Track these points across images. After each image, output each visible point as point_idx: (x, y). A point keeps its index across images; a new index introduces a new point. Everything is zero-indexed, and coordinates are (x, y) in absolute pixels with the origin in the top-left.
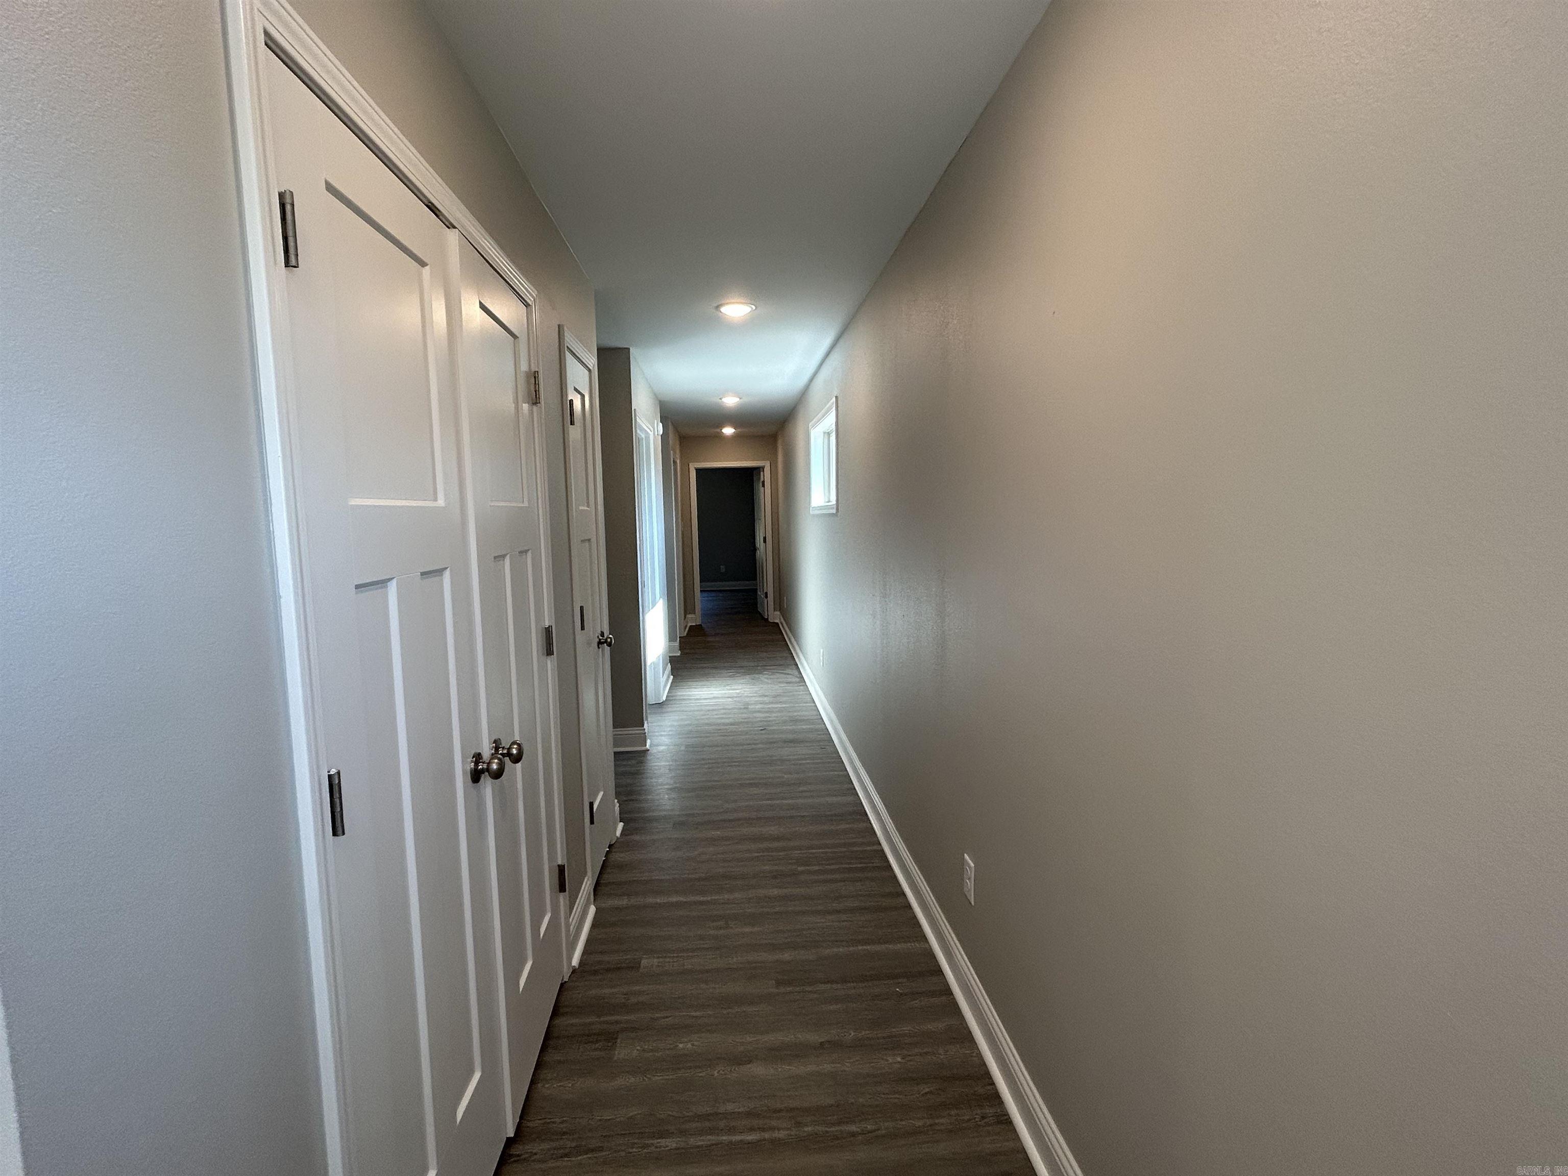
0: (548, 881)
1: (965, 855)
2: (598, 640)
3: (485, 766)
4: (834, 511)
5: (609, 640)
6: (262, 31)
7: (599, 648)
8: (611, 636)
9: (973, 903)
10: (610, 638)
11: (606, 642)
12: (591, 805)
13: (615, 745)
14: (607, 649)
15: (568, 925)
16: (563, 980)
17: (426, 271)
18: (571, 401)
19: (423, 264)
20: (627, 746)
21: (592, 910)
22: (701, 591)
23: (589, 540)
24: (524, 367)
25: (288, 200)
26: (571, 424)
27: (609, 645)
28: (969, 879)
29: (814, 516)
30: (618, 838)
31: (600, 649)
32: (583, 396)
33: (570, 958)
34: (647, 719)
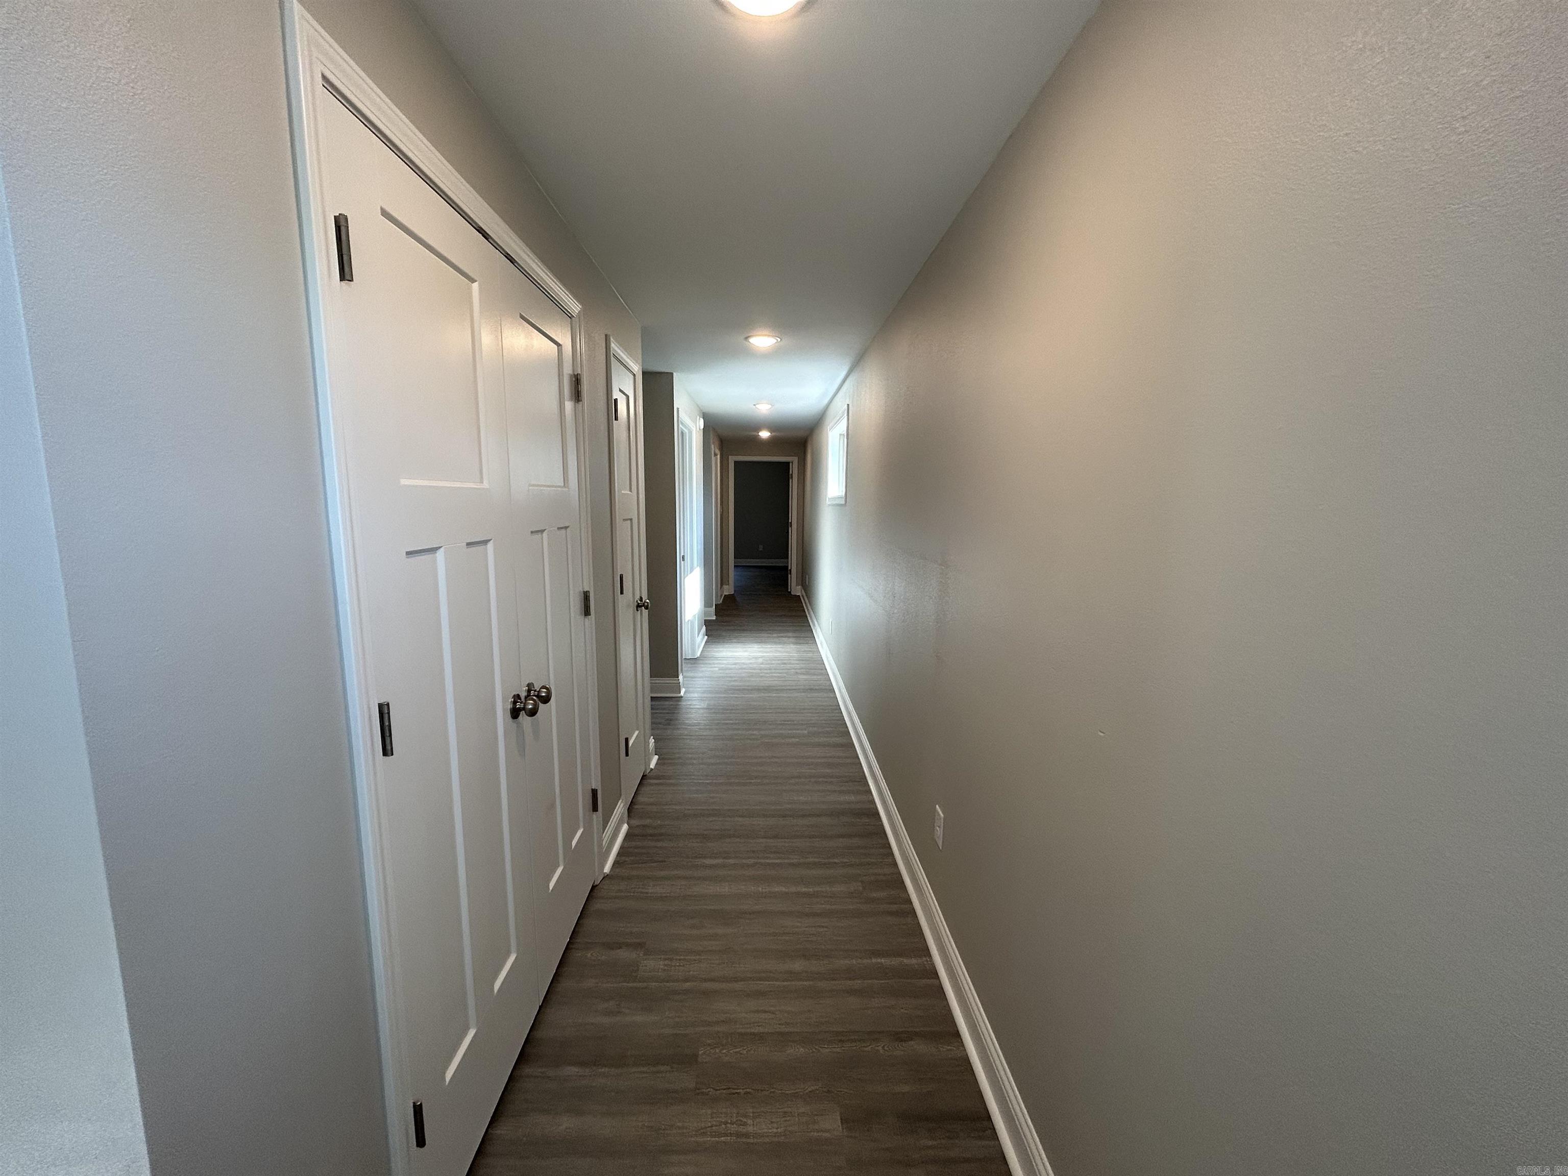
0: (582, 802)
1: (937, 806)
2: (636, 604)
3: (522, 705)
4: (843, 502)
5: (646, 604)
6: (320, 75)
7: (637, 610)
8: (648, 601)
9: (941, 848)
10: (647, 603)
11: (644, 605)
12: (627, 740)
13: (652, 691)
14: (645, 612)
15: (601, 840)
16: (594, 883)
17: (475, 285)
18: (616, 401)
19: (473, 281)
20: (663, 693)
21: (625, 827)
22: (735, 566)
23: (631, 520)
24: (568, 370)
25: (342, 223)
26: (615, 420)
27: (647, 608)
28: (939, 827)
29: (829, 505)
30: (652, 770)
31: (639, 612)
32: (628, 397)
33: (603, 867)
34: (682, 672)
